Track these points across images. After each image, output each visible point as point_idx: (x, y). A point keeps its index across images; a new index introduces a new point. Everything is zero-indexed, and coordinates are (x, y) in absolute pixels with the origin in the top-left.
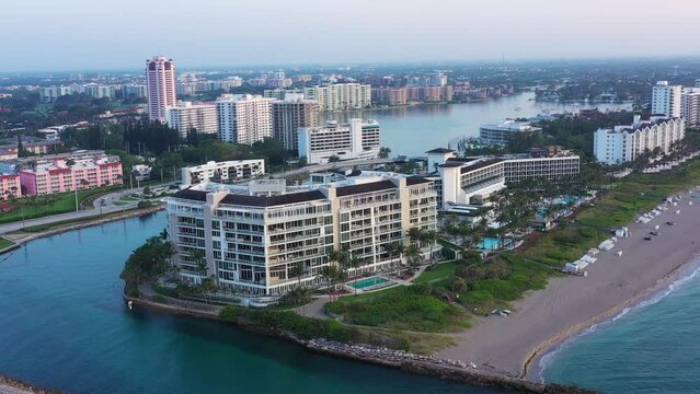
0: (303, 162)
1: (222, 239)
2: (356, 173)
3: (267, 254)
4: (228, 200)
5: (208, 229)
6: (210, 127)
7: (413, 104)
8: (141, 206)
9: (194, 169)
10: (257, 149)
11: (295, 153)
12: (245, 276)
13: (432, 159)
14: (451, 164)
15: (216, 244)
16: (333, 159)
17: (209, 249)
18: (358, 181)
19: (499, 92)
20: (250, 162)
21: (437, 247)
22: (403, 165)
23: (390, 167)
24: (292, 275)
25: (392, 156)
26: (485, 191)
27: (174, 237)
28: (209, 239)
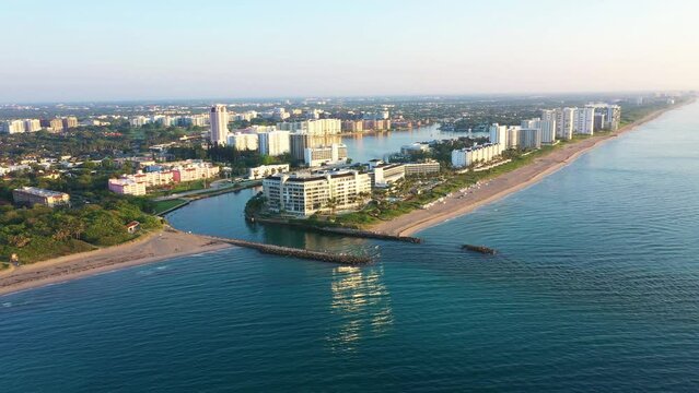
0: (307, 166)
1: (287, 194)
2: (338, 170)
3: (306, 200)
4: (289, 180)
5: (282, 191)
6: (253, 146)
7: (367, 131)
8: (235, 186)
9: (256, 169)
10: (281, 159)
11: (303, 161)
12: (296, 209)
13: (371, 164)
14: (380, 166)
15: (285, 197)
16: (323, 164)
17: (282, 198)
18: (339, 173)
19: (419, 123)
20: (282, 166)
21: (371, 200)
22: (357, 166)
23: (351, 168)
24: (314, 208)
25: (353, 163)
26: (394, 179)
27: (268, 195)
28: (282, 195)
